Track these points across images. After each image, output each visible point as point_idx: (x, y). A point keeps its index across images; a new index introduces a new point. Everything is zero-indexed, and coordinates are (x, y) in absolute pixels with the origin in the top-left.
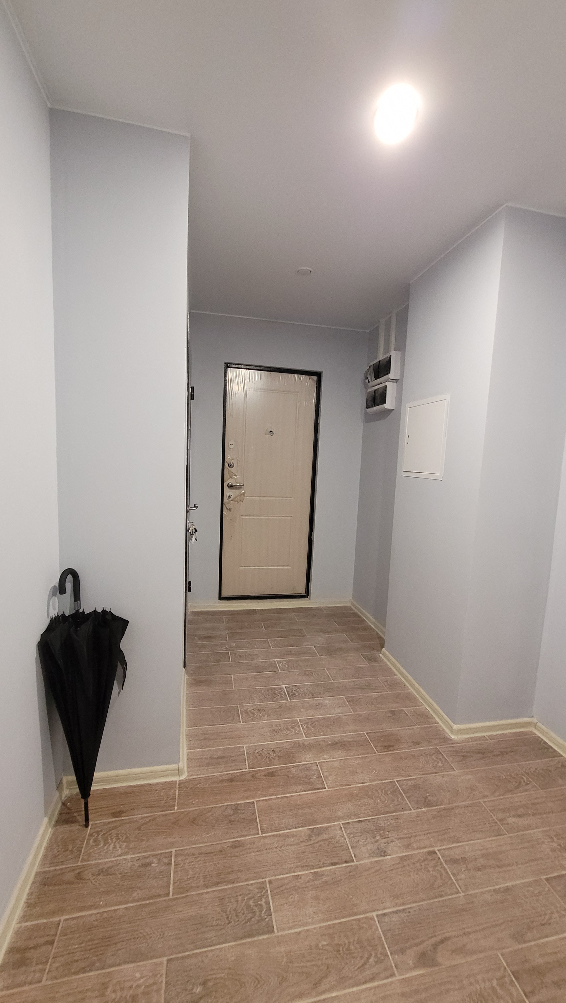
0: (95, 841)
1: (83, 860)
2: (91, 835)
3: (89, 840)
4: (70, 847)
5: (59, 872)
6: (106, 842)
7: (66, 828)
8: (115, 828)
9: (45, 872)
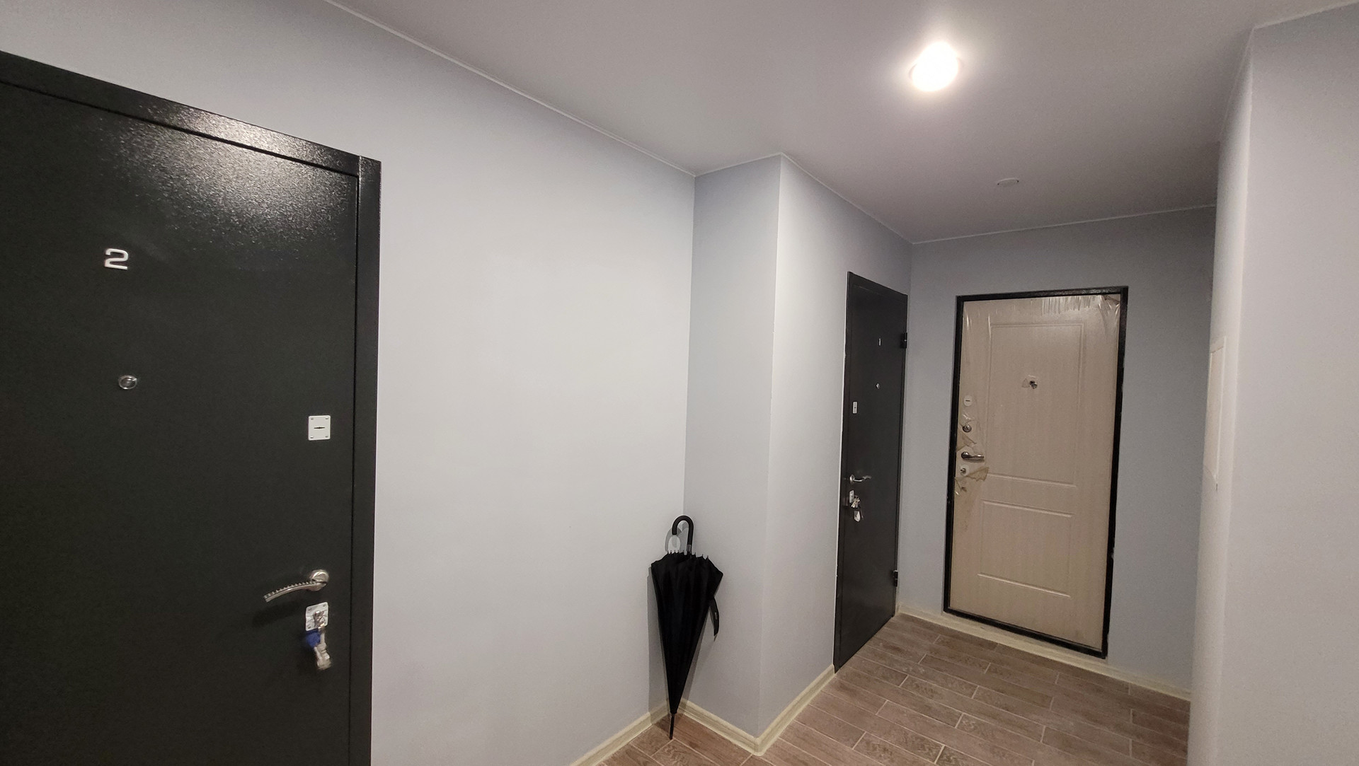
0: (669, 751)
1: (654, 757)
2: (669, 746)
3: (666, 748)
4: (653, 744)
5: (638, 752)
6: (674, 757)
7: (660, 730)
8: (684, 752)
9: (632, 747)
